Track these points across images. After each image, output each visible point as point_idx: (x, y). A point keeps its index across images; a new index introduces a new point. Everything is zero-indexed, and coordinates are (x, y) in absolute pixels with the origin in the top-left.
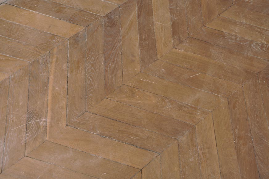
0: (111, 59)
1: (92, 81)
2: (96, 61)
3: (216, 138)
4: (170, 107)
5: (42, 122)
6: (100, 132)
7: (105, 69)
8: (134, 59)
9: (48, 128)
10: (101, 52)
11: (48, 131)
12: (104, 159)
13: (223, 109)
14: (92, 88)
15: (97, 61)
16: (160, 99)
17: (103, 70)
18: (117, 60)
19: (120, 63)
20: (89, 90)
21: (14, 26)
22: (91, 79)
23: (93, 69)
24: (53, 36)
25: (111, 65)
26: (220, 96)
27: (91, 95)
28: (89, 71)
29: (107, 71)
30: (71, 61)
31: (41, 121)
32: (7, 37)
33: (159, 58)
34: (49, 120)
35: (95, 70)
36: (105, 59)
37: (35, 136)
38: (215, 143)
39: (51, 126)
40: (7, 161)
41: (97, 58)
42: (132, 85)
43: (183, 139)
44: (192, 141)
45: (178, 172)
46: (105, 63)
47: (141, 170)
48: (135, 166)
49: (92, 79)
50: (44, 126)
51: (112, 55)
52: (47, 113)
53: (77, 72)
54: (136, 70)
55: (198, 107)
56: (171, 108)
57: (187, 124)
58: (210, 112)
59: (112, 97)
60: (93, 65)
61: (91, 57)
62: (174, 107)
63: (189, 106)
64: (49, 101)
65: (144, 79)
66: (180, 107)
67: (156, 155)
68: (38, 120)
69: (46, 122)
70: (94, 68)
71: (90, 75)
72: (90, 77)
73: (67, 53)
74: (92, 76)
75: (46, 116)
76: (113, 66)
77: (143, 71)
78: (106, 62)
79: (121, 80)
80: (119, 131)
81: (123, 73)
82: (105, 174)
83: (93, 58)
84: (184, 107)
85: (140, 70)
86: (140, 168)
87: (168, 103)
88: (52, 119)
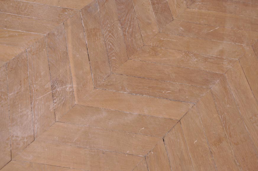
0: (127, 24)
1: (112, 46)
2: (112, 27)
3: (249, 83)
4: (195, 60)
5: (68, 88)
6: (130, 90)
7: (123, 34)
8: (150, 22)
9: (75, 93)
10: (116, 19)
11: (76, 96)
12: (140, 115)
13: (250, 56)
14: (113, 52)
15: (113, 27)
16: (184, 54)
17: (121, 35)
18: (133, 24)
19: (137, 27)
20: (111, 54)
21: (22, 4)
22: (111, 44)
23: (112, 35)
24: (64, 10)
25: (129, 29)
26: (244, 45)
27: (113, 58)
28: (107, 37)
29: (125, 35)
30: (88, 30)
31: (67, 87)
32: (16, 15)
33: (174, 18)
34: (75, 86)
35: (114, 36)
36: (122, 25)
37: (64, 101)
38: (249, 88)
39: (78, 91)
40: (38, 128)
41: (113, 25)
42: (153, 45)
43: (216, 87)
44: (225, 88)
45: (218, 118)
47: (180, 121)
48: (173, 118)
49: (112, 44)
50: (71, 92)
51: (128, 20)
52: (72, 79)
53: (96, 39)
54: (154, 31)
55: (224, 57)
56: (197, 61)
57: (217, 74)
58: (237, 60)
59: (135, 58)
60: (110, 32)
61: (107, 25)
62: (200, 60)
63: (215, 57)
64: (72, 68)
65: (164, 39)
66: (206, 59)
67: (191, 105)
68: (64, 87)
69: (72, 87)
70: (112, 34)
71: (109, 40)
72: (109, 43)
73: (82, 24)
74: (112, 41)
75: (71, 82)
76: (131, 30)
77: (161, 31)
78: (123, 28)
79: (142, 41)
80: (149, 87)
81: (142, 35)
82: (143, 128)
83: (109, 25)
84: (210, 59)
85: (158, 31)
86: (178, 119)
87: (193, 57)
88: (78, 84)
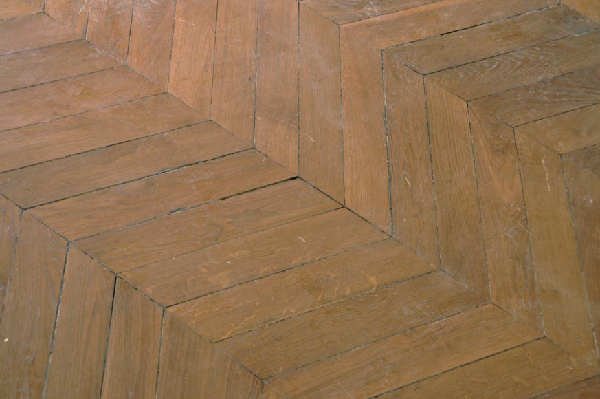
0: (558, 91)
1: (491, 69)
2: (539, 64)
4: (509, 235)
5: (370, 9)
6: (393, 111)
7: (529, 86)
8: (584, 134)
9: (363, 21)
10: (563, 69)
11: (357, 23)
12: (341, 131)
13: (568, 367)
14: (476, 73)
15: (540, 66)
16: (518, 211)
17: (525, 83)
18: (562, 102)
19: (559, 110)
20: (469, 69)
22: (494, 66)
23: (518, 65)
25: (547, 95)
27: (461, 74)
28: (509, 59)
29: (527, 90)
30: (515, 22)
31: (372, 7)
34: (378, 19)
35: (517, 69)
36: (554, 80)
37: (341, 6)
39: (371, 25)
41: (547, 64)
42: (521, 144)
43: (448, 281)
44: (451, 302)
45: (368, 286)
46: (543, 81)
47: (344, 207)
48: (348, 193)
49: (495, 69)
50: (364, 14)
51: (569, 91)
52: (392, 12)
53: (497, 39)
54: (560, 144)
55: (539, 301)
56: (506, 237)
57: (485, 283)
58: (542, 332)
59: (474, 114)
60: (526, 61)
61: (541, 54)
62: (512, 244)
63: (532, 279)
64: (415, 10)
65: (546, 166)
66: (519, 258)
67: (387, 229)
68: (371, 3)
69: (374, 15)
70: (521, 66)
71: (503, 62)
72: (497, 63)
73: (528, 11)
74: (502, 67)
75: (384, 13)
76: (545, 99)
77: (564, 159)
78: (545, 83)
79: (522, 122)
80: (410, 144)
81: (540, 121)
82: (312, 140)
83: (542, 58)
84: (524, 269)
85: (563, 152)
86: (348, 204)
87: (516, 229)
88: (382, 23)
